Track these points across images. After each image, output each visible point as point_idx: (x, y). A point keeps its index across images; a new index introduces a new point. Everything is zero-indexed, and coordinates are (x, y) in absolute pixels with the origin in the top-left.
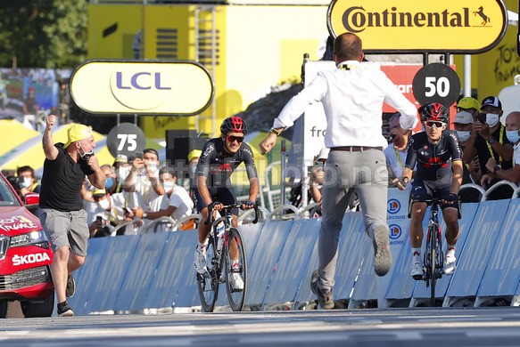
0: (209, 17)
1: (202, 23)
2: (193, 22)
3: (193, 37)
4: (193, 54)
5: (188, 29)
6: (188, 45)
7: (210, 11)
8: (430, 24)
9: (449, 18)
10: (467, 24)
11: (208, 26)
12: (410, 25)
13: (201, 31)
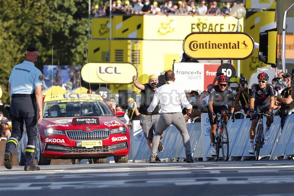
0: (136, 45)
1: (133, 47)
2: (130, 47)
3: (130, 53)
4: (130, 59)
5: (127, 50)
6: (127, 56)
7: (136, 42)
8: (224, 48)
9: (231, 45)
10: (238, 48)
11: (135, 49)
12: (216, 48)
13: (133, 51)
